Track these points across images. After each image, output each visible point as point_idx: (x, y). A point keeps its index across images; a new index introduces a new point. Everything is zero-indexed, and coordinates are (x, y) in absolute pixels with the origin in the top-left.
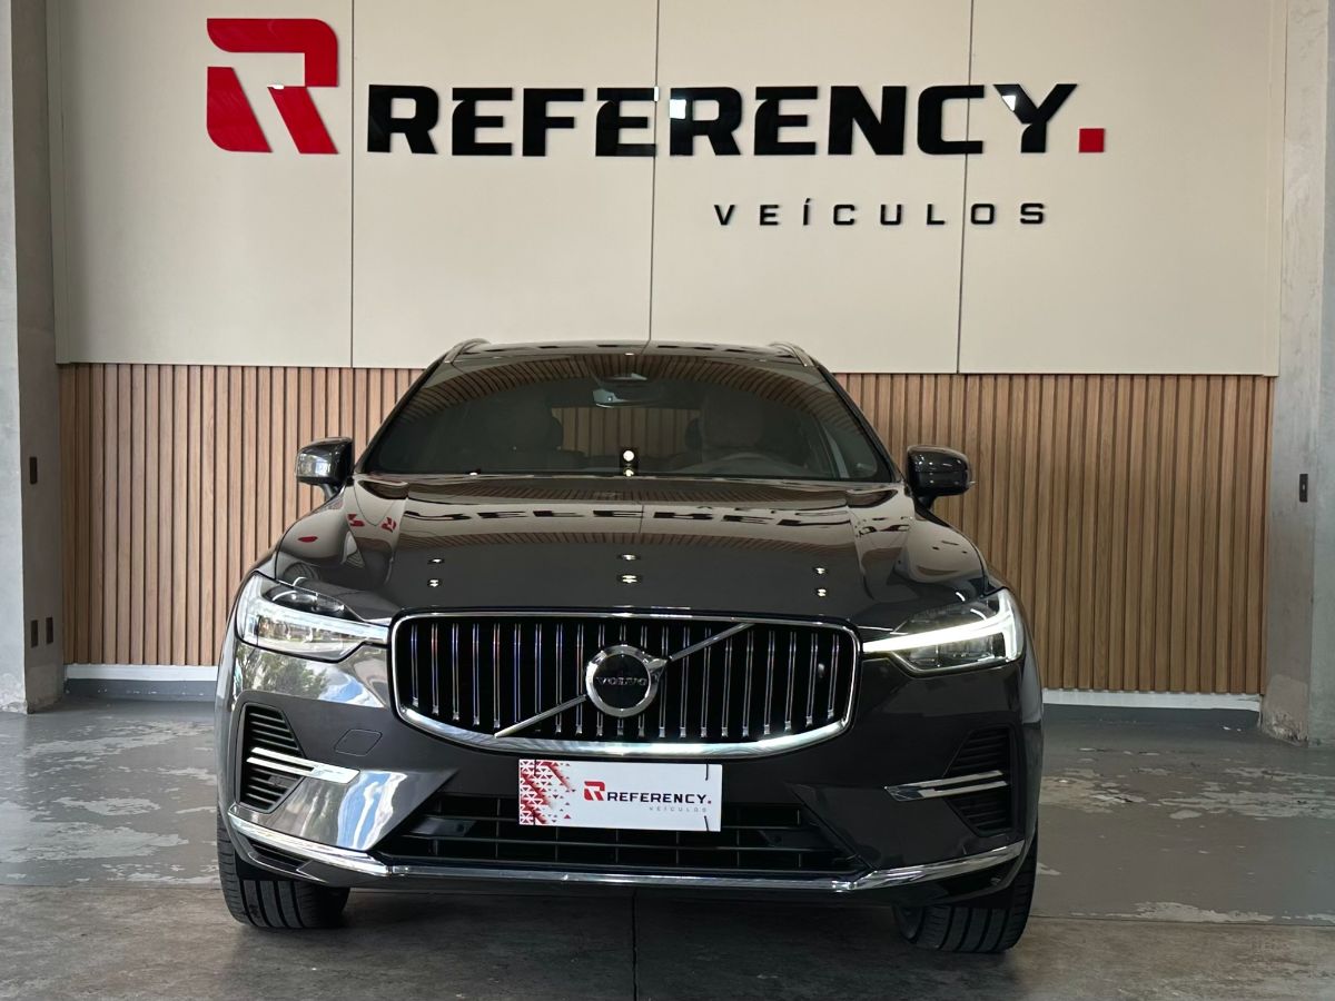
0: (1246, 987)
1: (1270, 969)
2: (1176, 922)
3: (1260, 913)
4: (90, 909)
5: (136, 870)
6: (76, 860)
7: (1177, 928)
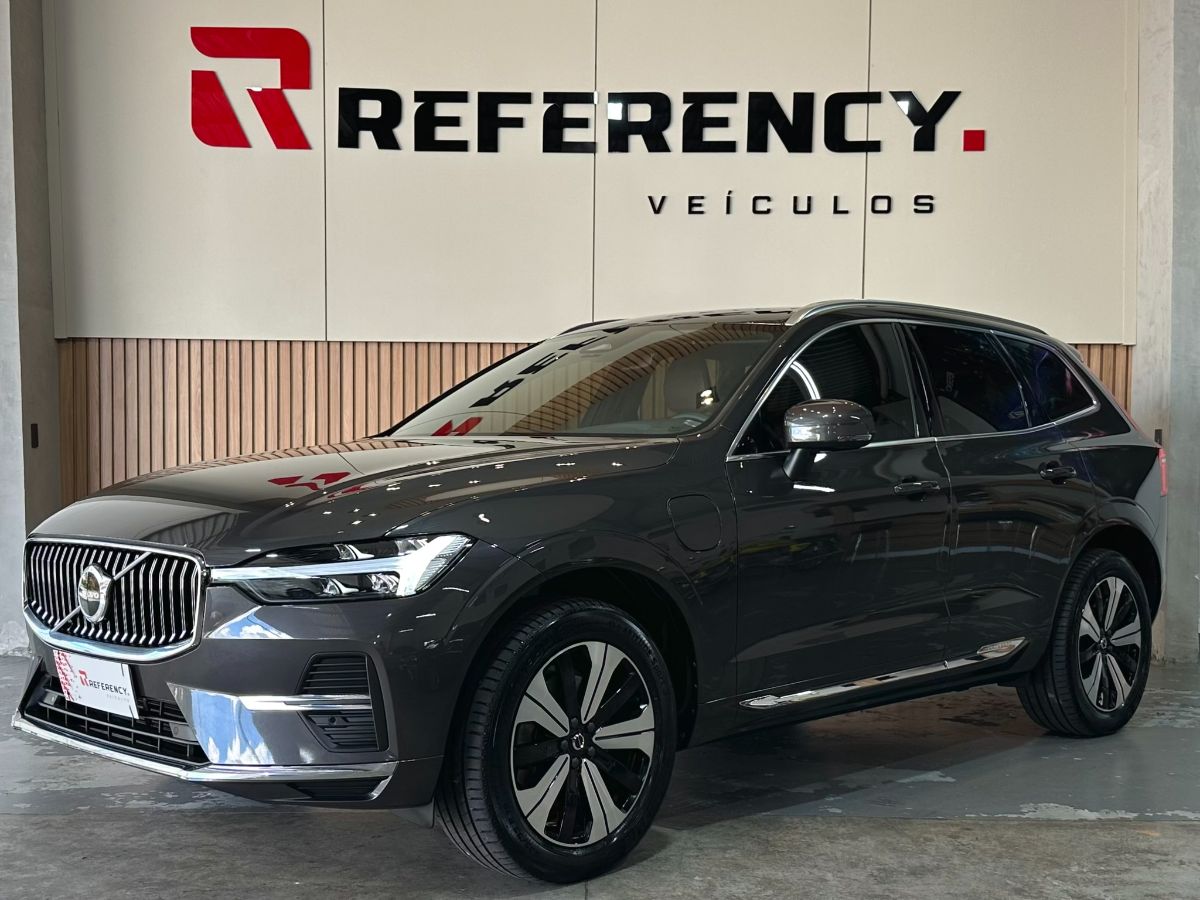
0: (1116, 876)
1: (1135, 860)
2: (1055, 820)
3: (1128, 810)
4: (91, 834)
5: (132, 798)
6: (78, 790)
7: (1056, 825)
